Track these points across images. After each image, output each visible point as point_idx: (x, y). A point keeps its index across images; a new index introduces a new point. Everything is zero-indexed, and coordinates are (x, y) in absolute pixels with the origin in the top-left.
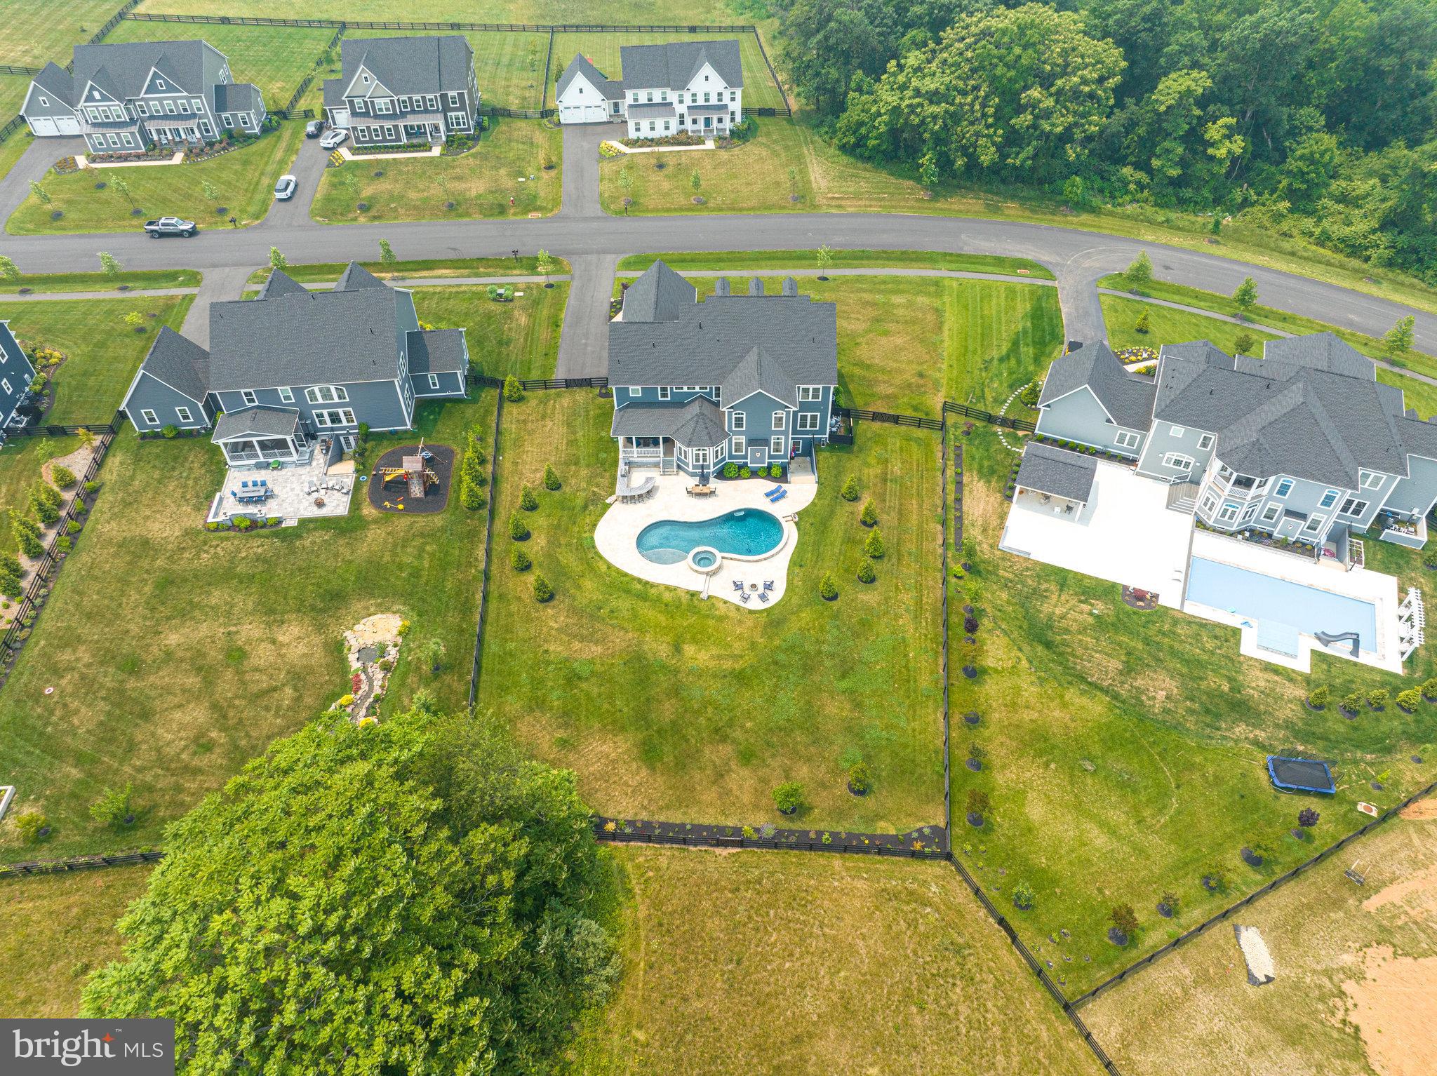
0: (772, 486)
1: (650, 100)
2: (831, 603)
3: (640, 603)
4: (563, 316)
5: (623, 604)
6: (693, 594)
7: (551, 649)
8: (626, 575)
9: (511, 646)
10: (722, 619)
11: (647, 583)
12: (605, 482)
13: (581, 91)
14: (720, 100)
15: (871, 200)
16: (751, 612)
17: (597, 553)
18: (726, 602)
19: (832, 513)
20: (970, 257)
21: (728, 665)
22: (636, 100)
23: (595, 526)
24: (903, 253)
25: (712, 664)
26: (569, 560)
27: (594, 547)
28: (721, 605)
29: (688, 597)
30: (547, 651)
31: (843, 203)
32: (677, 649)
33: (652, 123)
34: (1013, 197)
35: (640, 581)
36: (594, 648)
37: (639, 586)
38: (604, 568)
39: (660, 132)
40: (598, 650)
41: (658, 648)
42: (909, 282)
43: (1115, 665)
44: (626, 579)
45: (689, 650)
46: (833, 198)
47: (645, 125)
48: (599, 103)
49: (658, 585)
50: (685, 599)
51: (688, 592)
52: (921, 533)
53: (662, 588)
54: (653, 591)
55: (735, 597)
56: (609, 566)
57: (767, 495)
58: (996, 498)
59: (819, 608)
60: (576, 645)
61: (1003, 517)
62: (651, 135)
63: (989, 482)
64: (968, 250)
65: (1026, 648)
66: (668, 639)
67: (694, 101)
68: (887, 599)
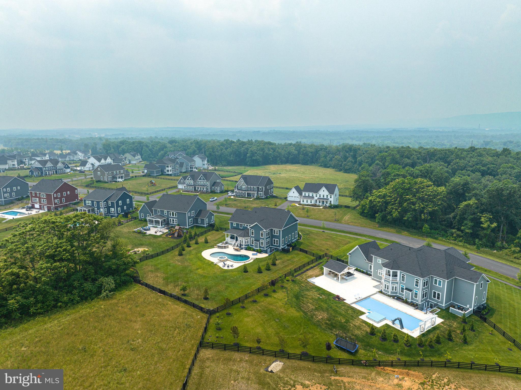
0: (256, 253)
1: (309, 195)
3: (199, 261)
5: (195, 260)
6: (213, 263)
7: (170, 261)
8: (202, 257)
9: (163, 258)
10: (214, 268)
11: (205, 259)
13: (294, 192)
14: (327, 197)
16: (222, 269)
19: (265, 261)
21: (205, 274)
22: (305, 195)
23: (207, 249)
25: (202, 273)
26: (194, 252)
27: (202, 252)
28: (217, 266)
32: (197, 269)
33: (307, 200)
38: (199, 255)
39: (309, 203)
40: (180, 264)
41: (193, 268)
42: (349, 237)
43: (313, 307)
45: (200, 270)
47: (305, 201)
48: (298, 196)
50: (210, 263)
55: (221, 266)
57: (253, 254)
58: (320, 273)
59: (240, 273)
60: (176, 262)
65: (290, 297)
67: (320, 197)
68: (260, 277)
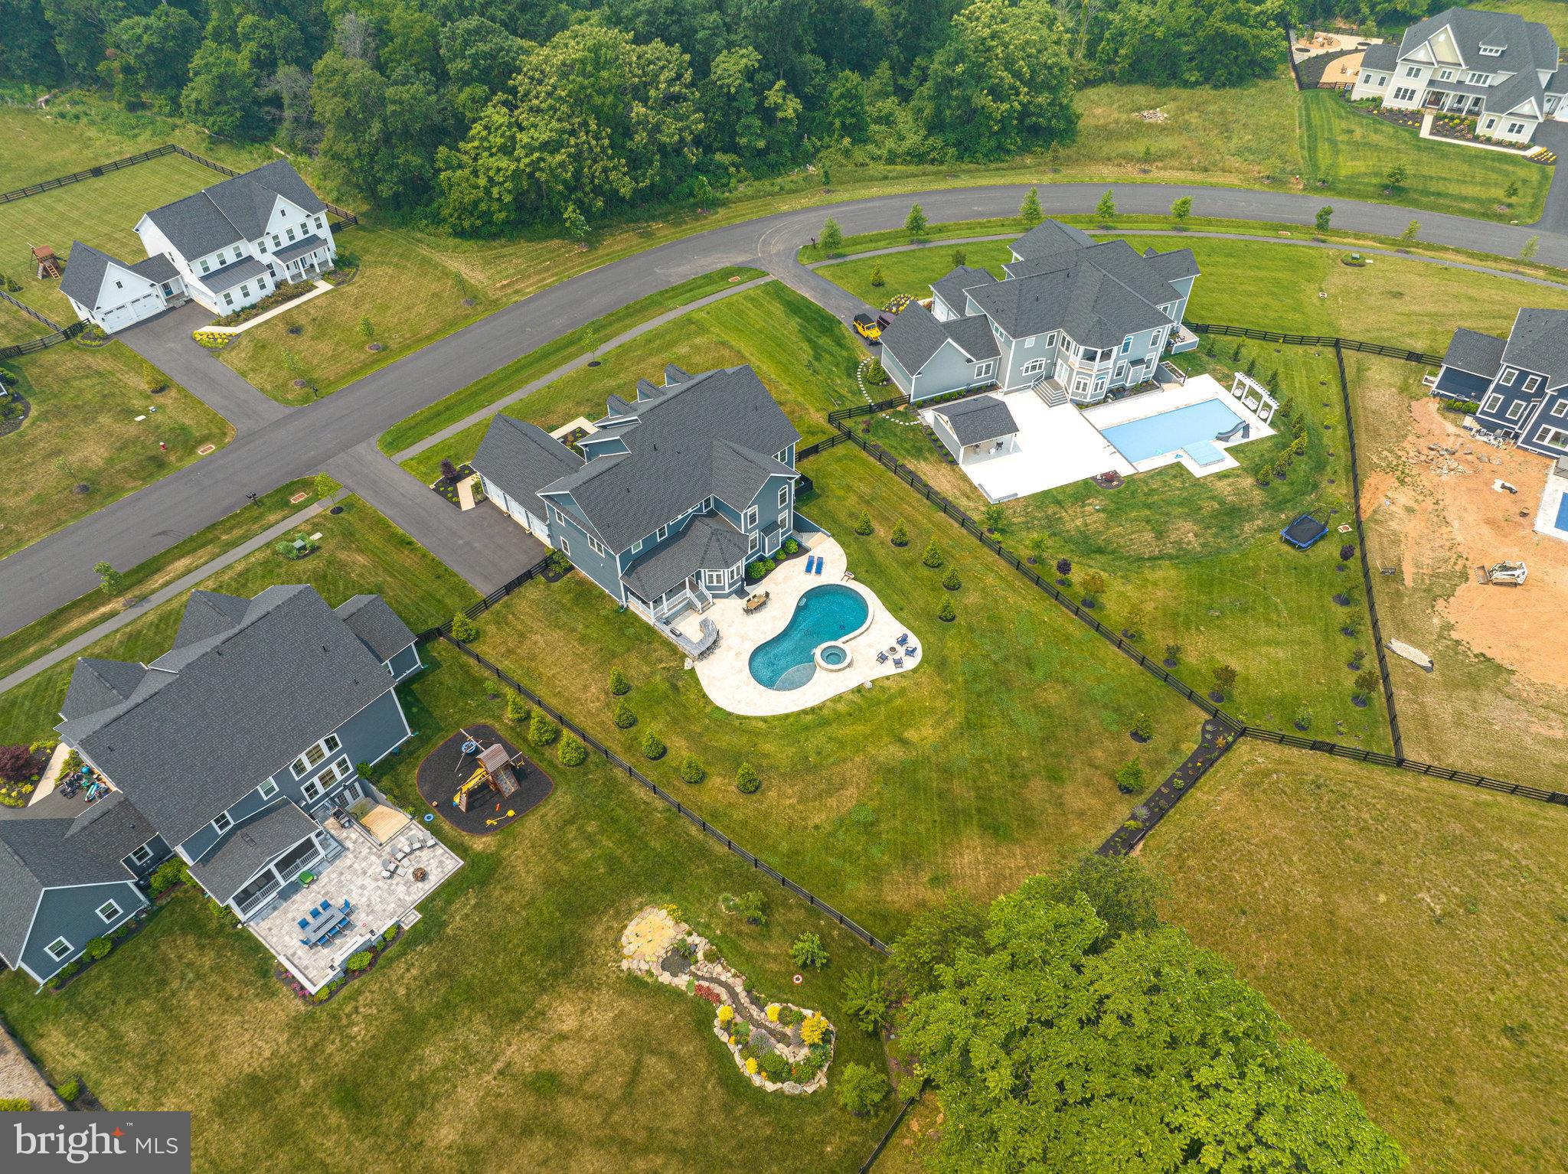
0: (803, 561)
1: (223, 262)
2: (956, 622)
3: (829, 729)
4: (400, 531)
5: (818, 739)
6: (859, 690)
7: (817, 821)
8: (787, 716)
9: (784, 846)
10: (902, 692)
11: (813, 709)
12: (663, 652)
13: (119, 285)
14: (306, 232)
15: (539, 273)
16: (914, 671)
17: (738, 717)
18: (888, 678)
19: (869, 552)
20: (683, 285)
21: (951, 724)
22: (206, 269)
23: (705, 696)
24: (627, 308)
25: (940, 731)
26: (725, 741)
27: (730, 714)
28: (887, 683)
29: (857, 695)
30: (817, 827)
31: (517, 287)
32: (904, 742)
33: (244, 288)
34: (653, 218)
35: (805, 712)
36: (848, 793)
37: (809, 717)
38: (761, 724)
39: (256, 295)
40: (851, 790)
41: (890, 753)
42: (667, 331)
43: (1148, 536)
44: (791, 720)
45: (910, 734)
46: (504, 287)
47: (235, 293)
48: (149, 290)
49: (824, 704)
50: (856, 698)
51: (852, 691)
52: (938, 526)
53: (829, 704)
54: (825, 712)
55: (889, 669)
56: (764, 720)
57: (808, 570)
58: (945, 468)
59: (952, 632)
60: (832, 802)
61: (965, 478)
62: (247, 302)
63: (925, 459)
64: (676, 281)
65: (1092, 563)
66: (886, 740)
67: (278, 244)
68: (983, 590)
